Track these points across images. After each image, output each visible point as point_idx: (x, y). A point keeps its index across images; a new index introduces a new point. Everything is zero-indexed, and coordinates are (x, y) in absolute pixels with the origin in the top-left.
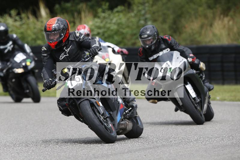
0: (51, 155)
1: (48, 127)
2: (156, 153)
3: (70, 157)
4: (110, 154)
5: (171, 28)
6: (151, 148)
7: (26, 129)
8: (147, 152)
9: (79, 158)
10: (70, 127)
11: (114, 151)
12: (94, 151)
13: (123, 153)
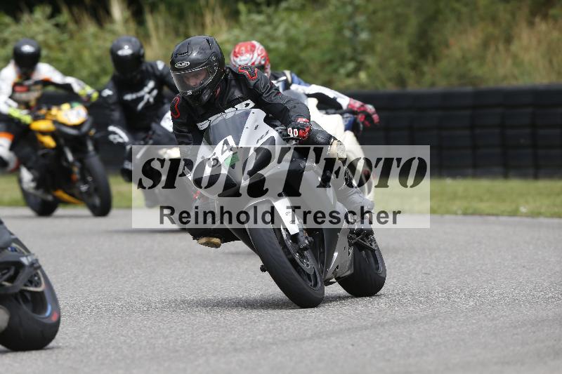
0: (134, 344)
1: (125, 279)
2: (378, 339)
3: (178, 348)
4: (271, 341)
5: (413, 47)
6: (366, 328)
7: (75, 283)
8: (357, 336)
9: (198, 352)
10: (177, 278)
11: (280, 334)
12: (235, 334)
13: (302, 340)
